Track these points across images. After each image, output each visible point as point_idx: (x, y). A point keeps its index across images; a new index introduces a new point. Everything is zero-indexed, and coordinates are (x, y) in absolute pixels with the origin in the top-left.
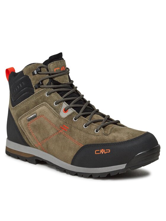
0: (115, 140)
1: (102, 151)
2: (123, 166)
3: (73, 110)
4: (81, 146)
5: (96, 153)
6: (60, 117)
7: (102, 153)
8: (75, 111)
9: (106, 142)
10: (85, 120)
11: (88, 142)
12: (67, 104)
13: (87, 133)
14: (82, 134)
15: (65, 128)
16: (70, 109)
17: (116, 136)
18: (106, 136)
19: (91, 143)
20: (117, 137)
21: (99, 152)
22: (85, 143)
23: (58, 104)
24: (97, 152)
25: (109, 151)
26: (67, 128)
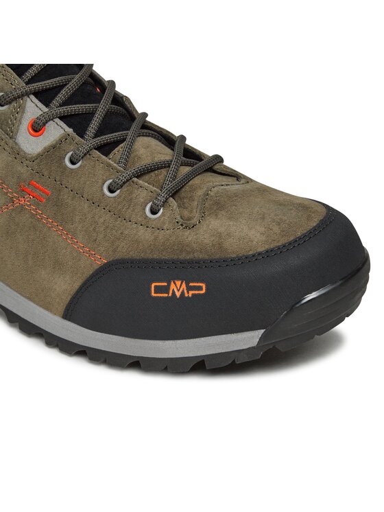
0: (220, 246)
1: (177, 288)
2: (249, 339)
3: (64, 126)
4: (100, 261)
5: (153, 294)
6: (17, 153)
7: (178, 294)
8: (70, 130)
9: (188, 253)
10: (109, 165)
11: (124, 250)
12: (40, 104)
13: (119, 215)
14: (102, 220)
15: (38, 193)
16: (51, 122)
17: (222, 230)
18: (187, 232)
19: (134, 254)
20: (229, 235)
21: (166, 290)
22: (114, 251)
23: (10, 103)
24: (158, 290)
25: (200, 288)
26: (44, 192)
